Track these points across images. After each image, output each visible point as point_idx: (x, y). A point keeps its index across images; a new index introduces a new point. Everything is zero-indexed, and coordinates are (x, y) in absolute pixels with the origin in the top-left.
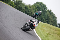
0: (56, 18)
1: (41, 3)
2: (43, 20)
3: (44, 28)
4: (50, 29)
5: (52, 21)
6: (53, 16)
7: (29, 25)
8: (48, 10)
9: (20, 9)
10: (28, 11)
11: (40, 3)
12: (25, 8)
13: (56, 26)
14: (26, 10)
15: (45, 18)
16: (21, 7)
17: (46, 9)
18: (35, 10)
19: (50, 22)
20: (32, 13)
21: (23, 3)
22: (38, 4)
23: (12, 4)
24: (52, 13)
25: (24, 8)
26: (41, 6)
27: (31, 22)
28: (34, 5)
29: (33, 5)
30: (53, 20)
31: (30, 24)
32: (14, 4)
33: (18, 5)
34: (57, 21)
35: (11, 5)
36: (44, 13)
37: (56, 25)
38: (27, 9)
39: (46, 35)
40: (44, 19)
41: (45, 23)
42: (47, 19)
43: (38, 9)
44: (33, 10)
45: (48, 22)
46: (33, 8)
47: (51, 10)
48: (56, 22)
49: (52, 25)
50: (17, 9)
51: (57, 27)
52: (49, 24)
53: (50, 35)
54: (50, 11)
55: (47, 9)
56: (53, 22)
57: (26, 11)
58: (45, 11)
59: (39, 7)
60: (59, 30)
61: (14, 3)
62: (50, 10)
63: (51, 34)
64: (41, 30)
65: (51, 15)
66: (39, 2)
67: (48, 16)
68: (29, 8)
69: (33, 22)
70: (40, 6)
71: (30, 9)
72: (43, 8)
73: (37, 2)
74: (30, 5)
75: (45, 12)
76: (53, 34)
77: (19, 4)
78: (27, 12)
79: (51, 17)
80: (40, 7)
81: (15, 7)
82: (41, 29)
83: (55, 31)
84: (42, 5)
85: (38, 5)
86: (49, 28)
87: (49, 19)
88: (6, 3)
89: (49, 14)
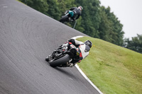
0: (121, 26)
2: (91, 30)
3: (92, 49)
4: (106, 52)
5: (111, 34)
6: (114, 21)
7: (66, 53)
8: (103, 8)
9: (35, 5)
10: (56, 10)
12: (48, 2)
13: (122, 45)
14: (49, 7)
15: (96, 27)
17: (98, 5)
19: (107, 36)
24: (112, 14)
25: (46, 4)
27: (72, 46)
30: (114, 31)
31: (68, 49)
34: (123, 33)
36: (94, 15)
37: (120, 43)
38: (53, 4)
39: (98, 65)
40: (92, 28)
42: (100, 29)
44: (67, 6)
45: (101, 37)
46: (66, 3)
47: (109, 8)
48: (122, 36)
49: (113, 42)
51: (122, 48)
52: (104, 39)
53: (107, 67)
54: (107, 11)
55: (101, 5)
56: (113, 35)
58: (95, 11)
60: (127, 55)
63: (108, 63)
65: (109, 19)
67: (102, 22)
68: (58, 4)
69: (78, 46)
71: (59, 6)
72: (91, 4)
75: (95, 13)
78: (53, 12)
79: (109, 24)
83: (120, 57)
89: (105, 16)
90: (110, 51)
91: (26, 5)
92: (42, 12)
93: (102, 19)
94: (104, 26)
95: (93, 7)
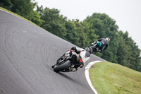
0: (139, 51)
1: (104, 17)
3: (110, 74)
4: (124, 77)
5: (128, 59)
6: (132, 46)
7: (68, 59)
8: (121, 33)
9: (54, 30)
10: (74, 34)
11: (102, 16)
12: (67, 26)
14: (68, 32)
15: (113, 52)
16: (58, 26)
17: (116, 30)
18: (90, 33)
19: (125, 61)
20: (82, 39)
21: (62, 16)
22: (96, 19)
23: (35, 19)
24: (130, 39)
25: (64, 28)
26: (105, 22)
28: (88, 19)
29: (85, 20)
30: (132, 56)
32: (40, 17)
33: (49, 21)
35: (32, 21)
37: (138, 68)
38: (71, 29)
39: (116, 91)
40: (110, 52)
41: (113, 62)
42: (118, 54)
43: (97, 30)
44: (85, 31)
45: (119, 62)
46: (84, 28)
47: (127, 33)
49: (131, 67)
50: (47, 30)
54: (125, 36)
55: (119, 30)
56: (131, 60)
57: (67, 35)
58: (113, 36)
59: (100, 26)
61: (41, 15)
62: (124, 32)
63: (126, 88)
64: (103, 80)
65: (127, 44)
66: (99, 14)
67: (120, 47)
68: (76, 28)
70: (100, 22)
72: (109, 29)
73: (95, 14)
74: (78, 21)
75: (113, 38)
76: (131, 90)
77: (53, 18)
78: (72, 37)
79: (127, 48)
80: (102, 25)
81: (42, 26)
82: (104, 77)
83: (138, 83)
84: (105, 19)
85: (96, 21)
86: (124, 74)
87: (124, 53)
88: (21, 15)
89: (123, 41)
90: (128, 77)
91: (44, 30)
92: (61, 36)
93: (120, 44)
94: (122, 51)
95: (110, 32)
